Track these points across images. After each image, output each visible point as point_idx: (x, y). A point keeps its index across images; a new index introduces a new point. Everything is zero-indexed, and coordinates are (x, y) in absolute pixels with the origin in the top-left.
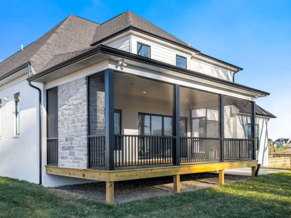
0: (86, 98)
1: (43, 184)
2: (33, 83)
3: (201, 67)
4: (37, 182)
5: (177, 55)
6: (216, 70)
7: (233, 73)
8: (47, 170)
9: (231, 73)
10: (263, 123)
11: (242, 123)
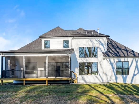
9: (103, 39)
10: (133, 61)
11: (110, 62)
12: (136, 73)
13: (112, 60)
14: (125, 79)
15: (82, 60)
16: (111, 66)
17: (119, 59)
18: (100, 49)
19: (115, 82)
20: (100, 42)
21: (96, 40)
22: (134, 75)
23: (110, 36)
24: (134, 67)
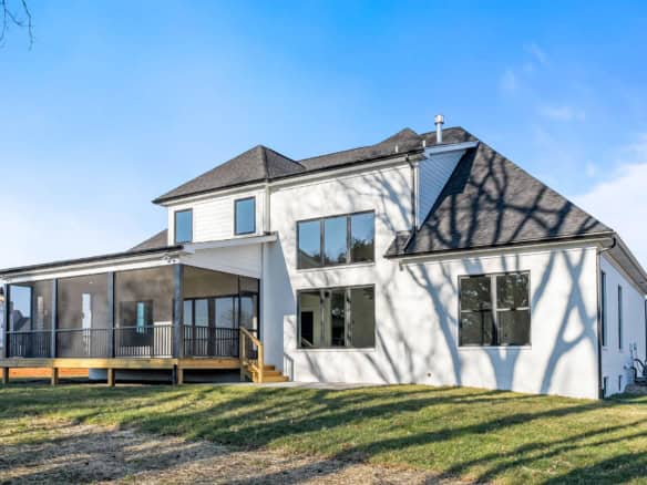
9: (397, 170)
11: (423, 282)
13: (434, 269)
15: (308, 279)
16: (428, 301)
17: (472, 260)
18: (387, 221)
19: (453, 383)
20: (386, 185)
21: (366, 181)
22: (562, 347)
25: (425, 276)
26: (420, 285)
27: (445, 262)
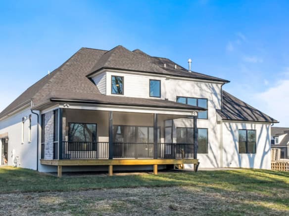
0: (53, 122)
1: (39, 170)
2: (33, 111)
3: (179, 85)
4: (36, 169)
5: (150, 80)
6: (197, 85)
7: (220, 85)
8: (41, 162)
9: (217, 86)
10: (262, 128)
11: (230, 129)
12: (266, 150)
13: (234, 125)
14: (252, 161)
15: (184, 122)
16: (231, 136)
17: (244, 124)
18: (212, 102)
19: (238, 166)
20: (213, 89)
21: (207, 86)
22: (265, 153)
23: (230, 82)
24: (265, 139)
25: (230, 127)
26: (228, 130)
27: (237, 124)
